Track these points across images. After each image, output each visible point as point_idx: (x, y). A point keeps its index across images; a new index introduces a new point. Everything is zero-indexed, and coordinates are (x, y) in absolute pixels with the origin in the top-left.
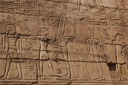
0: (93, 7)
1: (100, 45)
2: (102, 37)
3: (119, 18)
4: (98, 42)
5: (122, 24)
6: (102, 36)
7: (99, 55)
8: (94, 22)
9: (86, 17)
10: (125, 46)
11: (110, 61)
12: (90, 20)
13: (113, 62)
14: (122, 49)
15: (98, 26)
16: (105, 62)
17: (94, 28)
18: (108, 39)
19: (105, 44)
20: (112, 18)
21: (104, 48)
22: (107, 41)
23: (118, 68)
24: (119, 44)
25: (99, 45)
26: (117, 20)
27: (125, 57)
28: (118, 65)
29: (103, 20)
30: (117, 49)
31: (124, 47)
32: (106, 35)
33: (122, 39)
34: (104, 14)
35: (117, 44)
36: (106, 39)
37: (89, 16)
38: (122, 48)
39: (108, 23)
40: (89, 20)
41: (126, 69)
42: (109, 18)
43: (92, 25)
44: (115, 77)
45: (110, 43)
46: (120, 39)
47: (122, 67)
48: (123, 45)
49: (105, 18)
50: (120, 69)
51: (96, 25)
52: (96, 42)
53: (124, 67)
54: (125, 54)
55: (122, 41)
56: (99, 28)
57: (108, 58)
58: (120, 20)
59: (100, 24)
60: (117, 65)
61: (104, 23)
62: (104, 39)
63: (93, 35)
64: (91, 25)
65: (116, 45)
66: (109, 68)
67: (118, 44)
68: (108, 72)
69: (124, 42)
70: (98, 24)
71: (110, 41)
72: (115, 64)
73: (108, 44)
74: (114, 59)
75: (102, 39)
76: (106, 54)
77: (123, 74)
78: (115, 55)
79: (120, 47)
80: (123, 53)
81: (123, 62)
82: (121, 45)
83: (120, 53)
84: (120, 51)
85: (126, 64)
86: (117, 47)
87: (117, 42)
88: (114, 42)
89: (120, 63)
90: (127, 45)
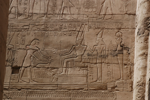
0: (22, 14)
1: (13, 51)
3: (43, 24)
5: (44, 29)
6: (18, 42)
8: (17, 29)
9: (10, 24)
10: (37, 50)
11: (15, 65)
13: (18, 66)
14: (33, 53)
15: (19, 32)
16: (10, 66)
17: (13, 35)
20: (36, 23)
21: (15, 53)
22: (21, 46)
25: (11, 51)
26: (40, 25)
28: (22, 68)
29: (26, 27)
30: (28, 54)
31: (35, 51)
32: (23, 41)
33: (37, 43)
34: (29, 20)
36: (21, 44)
37: (13, 24)
39: (30, 29)
40: (12, 28)
42: (33, 24)
44: (14, 79)
46: (36, 43)
49: (28, 25)
50: (22, 72)
51: (17, 31)
52: (10, 48)
53: (27, 70)
54: (34, 57)
55: (36, 46)
56: (18, 34)
57: (15, 62)
58: (43, 25)
59: (21, 31)
61: (26, 29)
62: (18, 45)
63: (9, 41)
64: (12, 32)
66: (11, 71)
67: (31, 49)
68: (10, 75)
70: (19, 31)
71: (24, 47)
72: (20, 67)
73: (21, 49)
74: (20, 63)
75: (17, 45)
76: (14, 58)
77: (23, 77)
78: (23, 59)
79: (32, 51)
80: (32, 57)
81: (28, 65)
82: (33, 49)
83: (29, 57)
84: (30, 56)
85: (30, 67)
86: (28, 51)
87: (31, 46)
88: (28, 47)
89: (25, 66)
90: (39, 49)
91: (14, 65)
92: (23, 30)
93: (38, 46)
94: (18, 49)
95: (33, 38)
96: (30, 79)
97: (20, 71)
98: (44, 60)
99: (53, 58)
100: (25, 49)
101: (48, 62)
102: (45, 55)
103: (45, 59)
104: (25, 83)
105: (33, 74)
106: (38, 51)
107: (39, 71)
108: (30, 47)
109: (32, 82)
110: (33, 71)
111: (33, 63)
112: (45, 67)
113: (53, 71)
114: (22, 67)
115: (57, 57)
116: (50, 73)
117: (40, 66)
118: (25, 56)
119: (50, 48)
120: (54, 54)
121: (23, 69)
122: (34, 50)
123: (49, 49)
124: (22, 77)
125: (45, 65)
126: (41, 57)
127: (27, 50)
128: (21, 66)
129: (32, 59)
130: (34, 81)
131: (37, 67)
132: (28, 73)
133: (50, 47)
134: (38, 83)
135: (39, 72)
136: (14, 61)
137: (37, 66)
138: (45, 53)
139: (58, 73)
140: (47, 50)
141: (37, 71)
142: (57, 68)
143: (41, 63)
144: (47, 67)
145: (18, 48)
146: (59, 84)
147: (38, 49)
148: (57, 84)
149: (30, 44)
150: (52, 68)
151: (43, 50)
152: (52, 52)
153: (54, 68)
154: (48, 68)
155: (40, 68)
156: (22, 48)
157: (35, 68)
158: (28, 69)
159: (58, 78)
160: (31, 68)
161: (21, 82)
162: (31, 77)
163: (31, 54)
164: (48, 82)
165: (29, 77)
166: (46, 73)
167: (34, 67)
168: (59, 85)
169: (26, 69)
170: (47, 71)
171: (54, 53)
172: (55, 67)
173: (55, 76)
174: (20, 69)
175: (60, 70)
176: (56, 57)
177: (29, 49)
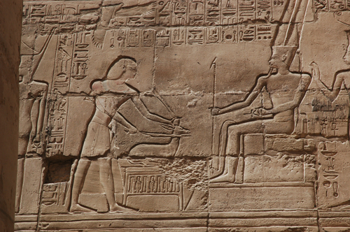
1: (45, 101)
2: (62, 73)
4: (40, 92)
5: (152, 18)
6: (64, 68)
7: (29, 132)
8: (56, 22)
9: (32, 8)
10: (131, 97)
11: (56, 150)
12: (43, 19)
13: (66, 153)
14: (118, 106)
15: (63, 35)
16: (39, 155)
17: (45, 45)
18: (78, 79)
19: (62, 94)
21: (53, 110)
22: (73, 85)
23: (77, 171)
24: (111, 92)
25: (40, 101)
26: (139, 6)
27: (113, 134)
28: (81, 160)
29: (88, 15)
30: (97, 110)
31: (124, 101)
32: (79, 64)
33: (128, 73)
35: (105, 93)
36: (73, 77)
37: (44, 5)
38: (116, 103)
39: (102, 23)
40: (38, 19)
41: (101, 175)
43: (45, 33)
44: (53, 202)
45: (82, 92)
46: (124, 72)
47: (90, 168)
48: (125, 94)
49: (97, 6)
50: (81, 175)
51: (58, 32)
52: (34, 92)
53: (97, 166)
54: (120, 122)
55: (126, 81)
56: (63, 42)
57: (54, 141)
58: (150, 7)
59: (73, 29)
60: (76, 160)
61: (89, 22)
62: (64, 79)
63: (33, 68)
64: (39, 36)
65: (100, 95)
66: (43, 174)
67: (108, 92)
68: (37, 185)
69: (132, 84)
70: (64, 31)
71: (83, 86)
72: (71, 159)
73: (73, 94)
74: (73, 143)
75: (60, 79)
76: (52, 128)
77: (86, 191)
78: (82, 129)
79: (112, 100)
80: (113, 121)
81: (101, 150)
82: (116, 94)
83: (103, 121)
84: (106, 116)
85: (108, 158)
86: (100, 100)
87: (108, 83)
88: (97, 87)
89: (89, 154)
90: (139, 92)
91: (53, 150)
92: (77, 26)
93: (133, 82)
94: (64, 95)
95: (114, 53)
96: (110, 197)
97: (72, 172)
98: (157, 130)
99: (187, 124)
100: (88, 95)
101: (172, 137)
102: (157, 112)
103: (160, 127)
104: (93, 213)
105: (119, 183)
106: (135, 99)
107: (140, 169)
108: (107, 85)
109: (115, 209)
110: (116, 170)
111: (119, 144)
112: (161, 154)
113: (189, 168)
114: (78, 157)
115: (201, 117)
116: (180, 177)
117: (141, 154)
118: (87, 119)
119: (174, 86)
120: (190, 106)
121: (83, 163)
122: (121, 98)
123: (173, 92)
124: (80, 192)
125: (160, 149)
126: (146, 122)
127: (94, 97)
128: (74, 153)
129: (114, 128)
130: (125, 206)
131: (133, 157)
132: (102, 178)
133: (177, 85)
134: (137, 214)
135: (139, 173)
136: (52, 139)
137: (132, 153)
138: (158, 106)
139: (209, 175)
140: (164, 93)
141: (134, 169)
142: (203, 158)
143: (147, 141)
144: (167, 155)
145: (63, 91)
146: (212, 214)
147: (133, 91)
148: (205, 213)
149: (104, 74)
150: (186, 157)
151: (151, 96)
152: (182, 101)
153: (194, 159)
154: (171, 158)
155: (144, 158)
156: (79, 91)
157: (125, 159)
158: (102, 163)
159: (207, 193)
160: (110, 162)
161: (77, 211)
162: (113, 190)
163: (110, 112)
164: (173, 210)
165: (105, 192)
166: (163, 175)
167: (121, 156)
168: (212, 218)
169: (93, 163)
170: (166, 169)
171: (189, 103)
172: (196, 154)
173: (198, 188)
174: (74, 165)
175: (215, 165)
176: (197, 118)
177: (101, 94)
